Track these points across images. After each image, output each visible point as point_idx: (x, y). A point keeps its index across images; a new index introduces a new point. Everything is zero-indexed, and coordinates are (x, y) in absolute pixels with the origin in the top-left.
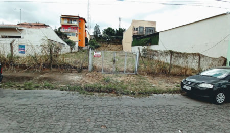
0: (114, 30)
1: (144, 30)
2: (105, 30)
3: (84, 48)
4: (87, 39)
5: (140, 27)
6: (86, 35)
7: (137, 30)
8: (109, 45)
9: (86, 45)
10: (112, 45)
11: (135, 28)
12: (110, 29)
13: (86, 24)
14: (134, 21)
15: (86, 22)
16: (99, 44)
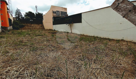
0: (34, 13)
1: (60, 13)
2: (26, 13)
3: (8, 28)
4: (10, 20)
5: (57, 11)
6: (9, 16)
7: (55, 13)
8: (33, 25)
9: (10, 25)
10: (35, 25)
11: (53, 12)
12: (30, 13)
13: (7, 6)
14: (53, 7)
15: (7, 4)
16: (23, 24)
